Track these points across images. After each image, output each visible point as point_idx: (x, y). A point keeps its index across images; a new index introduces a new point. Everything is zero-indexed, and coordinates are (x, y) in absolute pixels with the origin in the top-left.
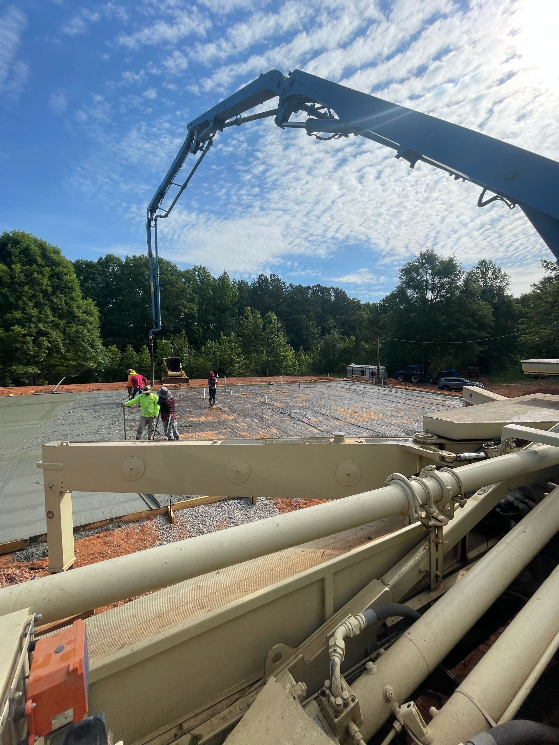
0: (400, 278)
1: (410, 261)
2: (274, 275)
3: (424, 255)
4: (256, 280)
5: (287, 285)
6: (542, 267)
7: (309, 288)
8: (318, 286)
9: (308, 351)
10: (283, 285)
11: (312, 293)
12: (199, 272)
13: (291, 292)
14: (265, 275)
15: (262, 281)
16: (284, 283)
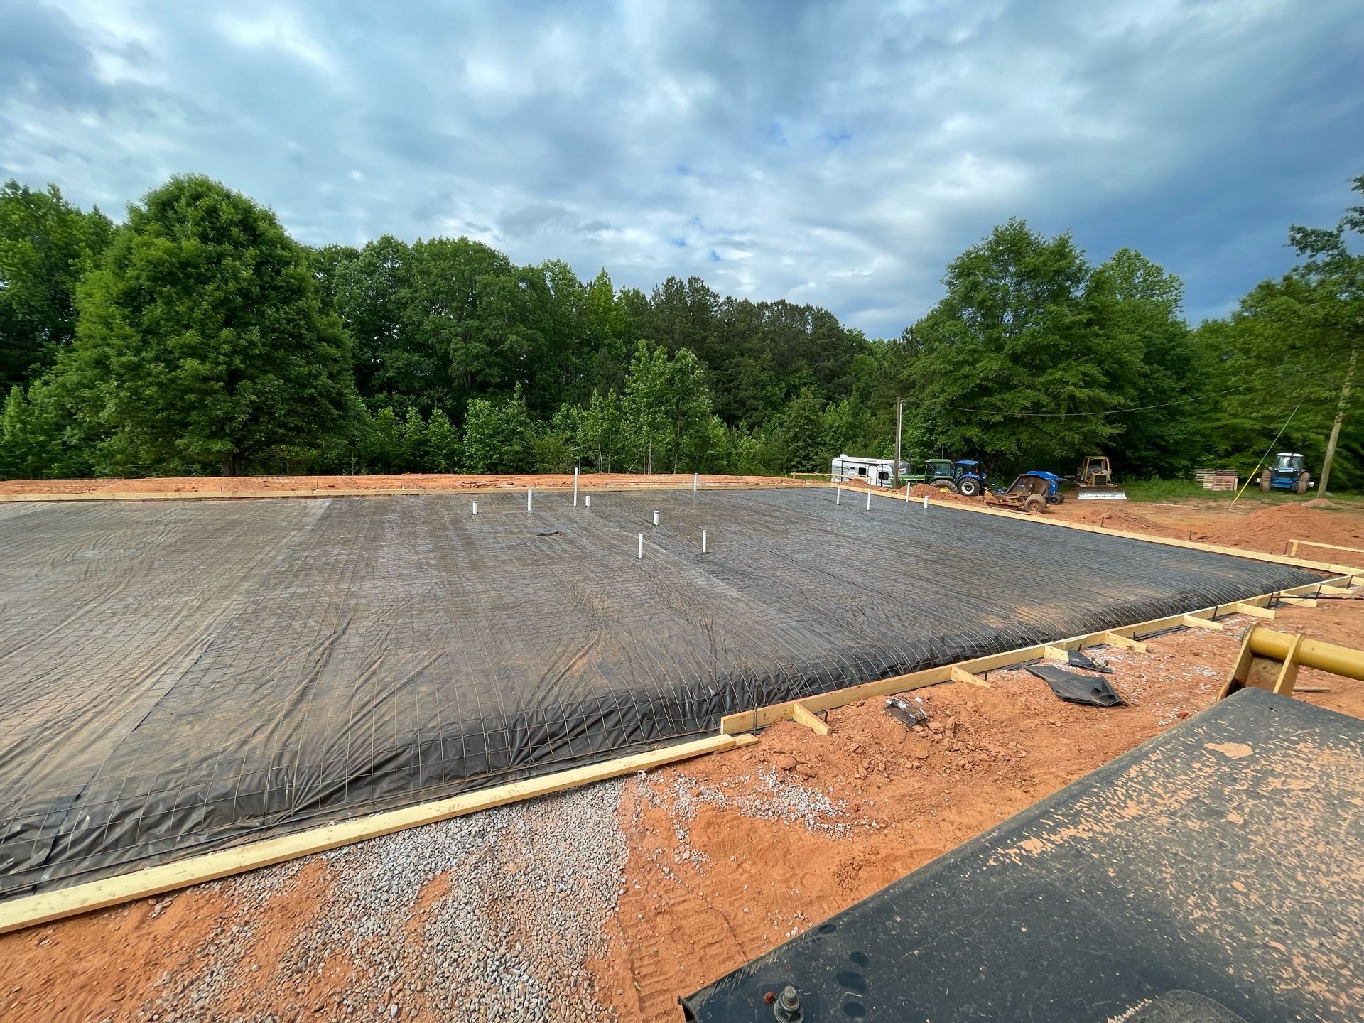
0: (950, 283)
1: (971, 248)
2: (696, 279)
3: (1004, 233)
4: (662, 288)
5: (721, 300)
6: (1292, 244)
7: (763, 306)
8: (783, 302)
9: (756, 430)
10: (712, 300)
11: (769, 317)
12: (553, 271)
13: (729, 313)
14: (678, 280)
15: (673, 290)
16: (714, 296)
